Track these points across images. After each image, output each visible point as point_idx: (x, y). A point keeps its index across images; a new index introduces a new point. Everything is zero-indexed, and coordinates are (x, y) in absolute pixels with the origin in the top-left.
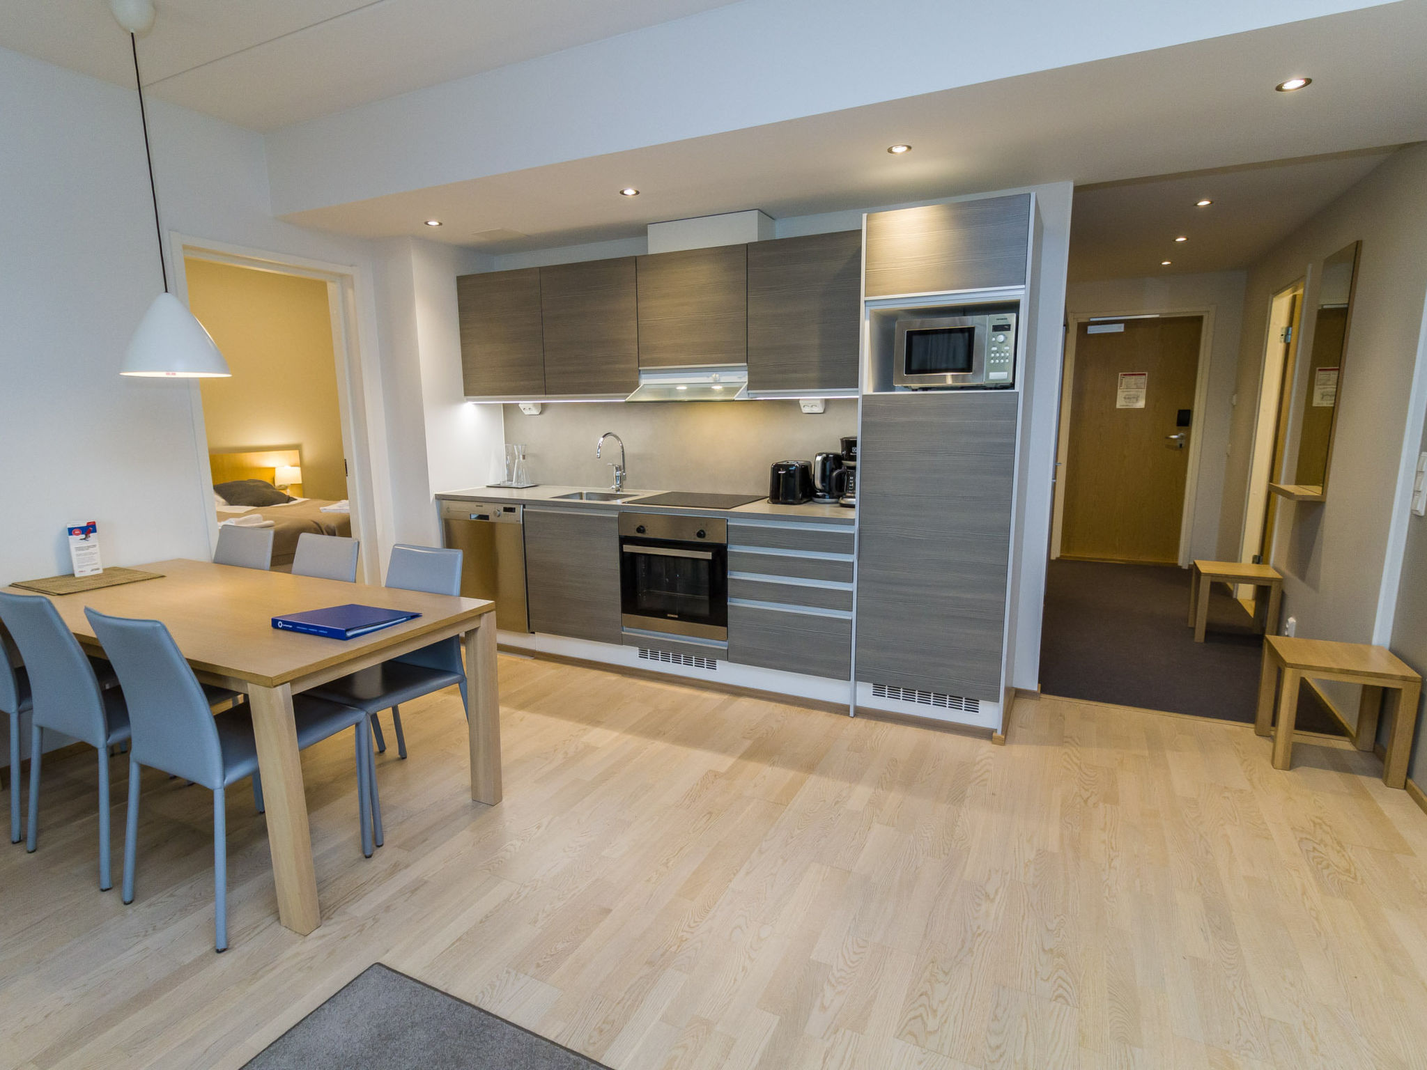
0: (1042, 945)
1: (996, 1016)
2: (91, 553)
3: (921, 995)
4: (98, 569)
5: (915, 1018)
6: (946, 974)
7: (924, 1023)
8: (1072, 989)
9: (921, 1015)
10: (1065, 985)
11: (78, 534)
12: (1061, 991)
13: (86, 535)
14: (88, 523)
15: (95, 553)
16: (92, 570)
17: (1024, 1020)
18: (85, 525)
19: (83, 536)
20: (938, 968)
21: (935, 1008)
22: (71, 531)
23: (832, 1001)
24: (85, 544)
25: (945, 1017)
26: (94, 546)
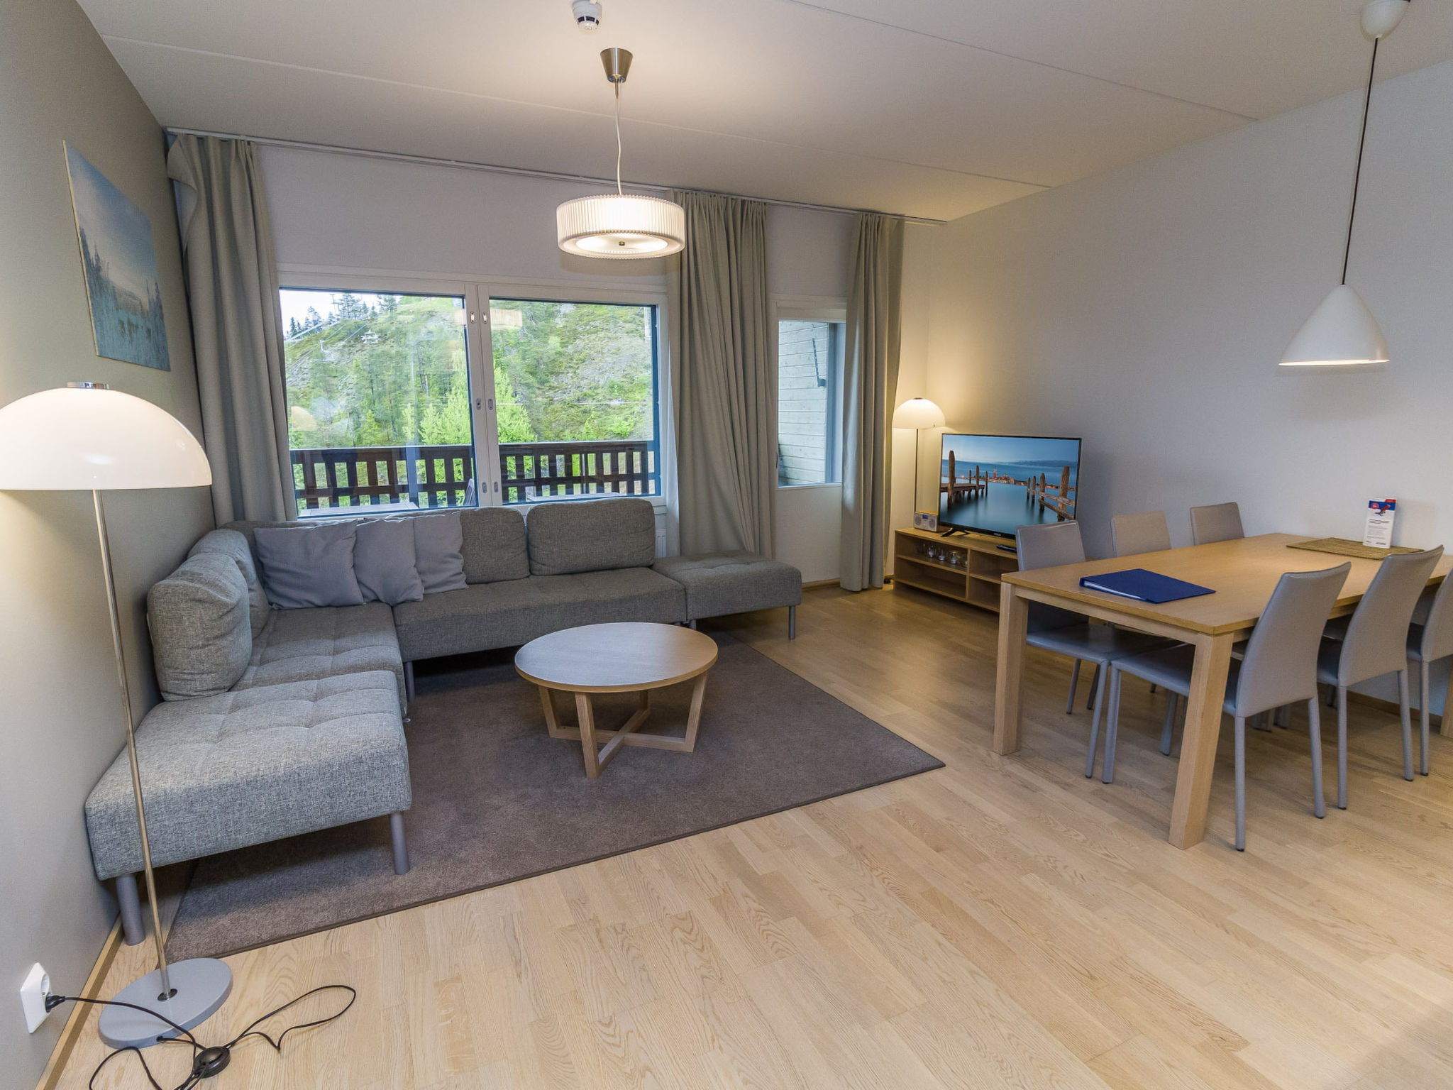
0: (654, 1076)
1: (644, 970)
2: (1382, 528)
3: (703, 947)
4: (1384, 544)
5: (692, 930)
6: (703, 977)
7: (683, 931)
8: (604, 1041)
9: (690, 933)
10: (610, 1040)
11: (1375, 508)
12: (611, 1031)
13: (1382, 511)
14: (1387, 500)
15: (1385, 529)
16: (1377, 543)
17: (623, 981)
18: (1383, 501)
19: (1379, 511)
20: (713, 977)
21: (686, 945)
22: (1371, 504)
23: (747, 903)
24: (1378, 518)
25: (675, 945)
26: (1387, 522)
